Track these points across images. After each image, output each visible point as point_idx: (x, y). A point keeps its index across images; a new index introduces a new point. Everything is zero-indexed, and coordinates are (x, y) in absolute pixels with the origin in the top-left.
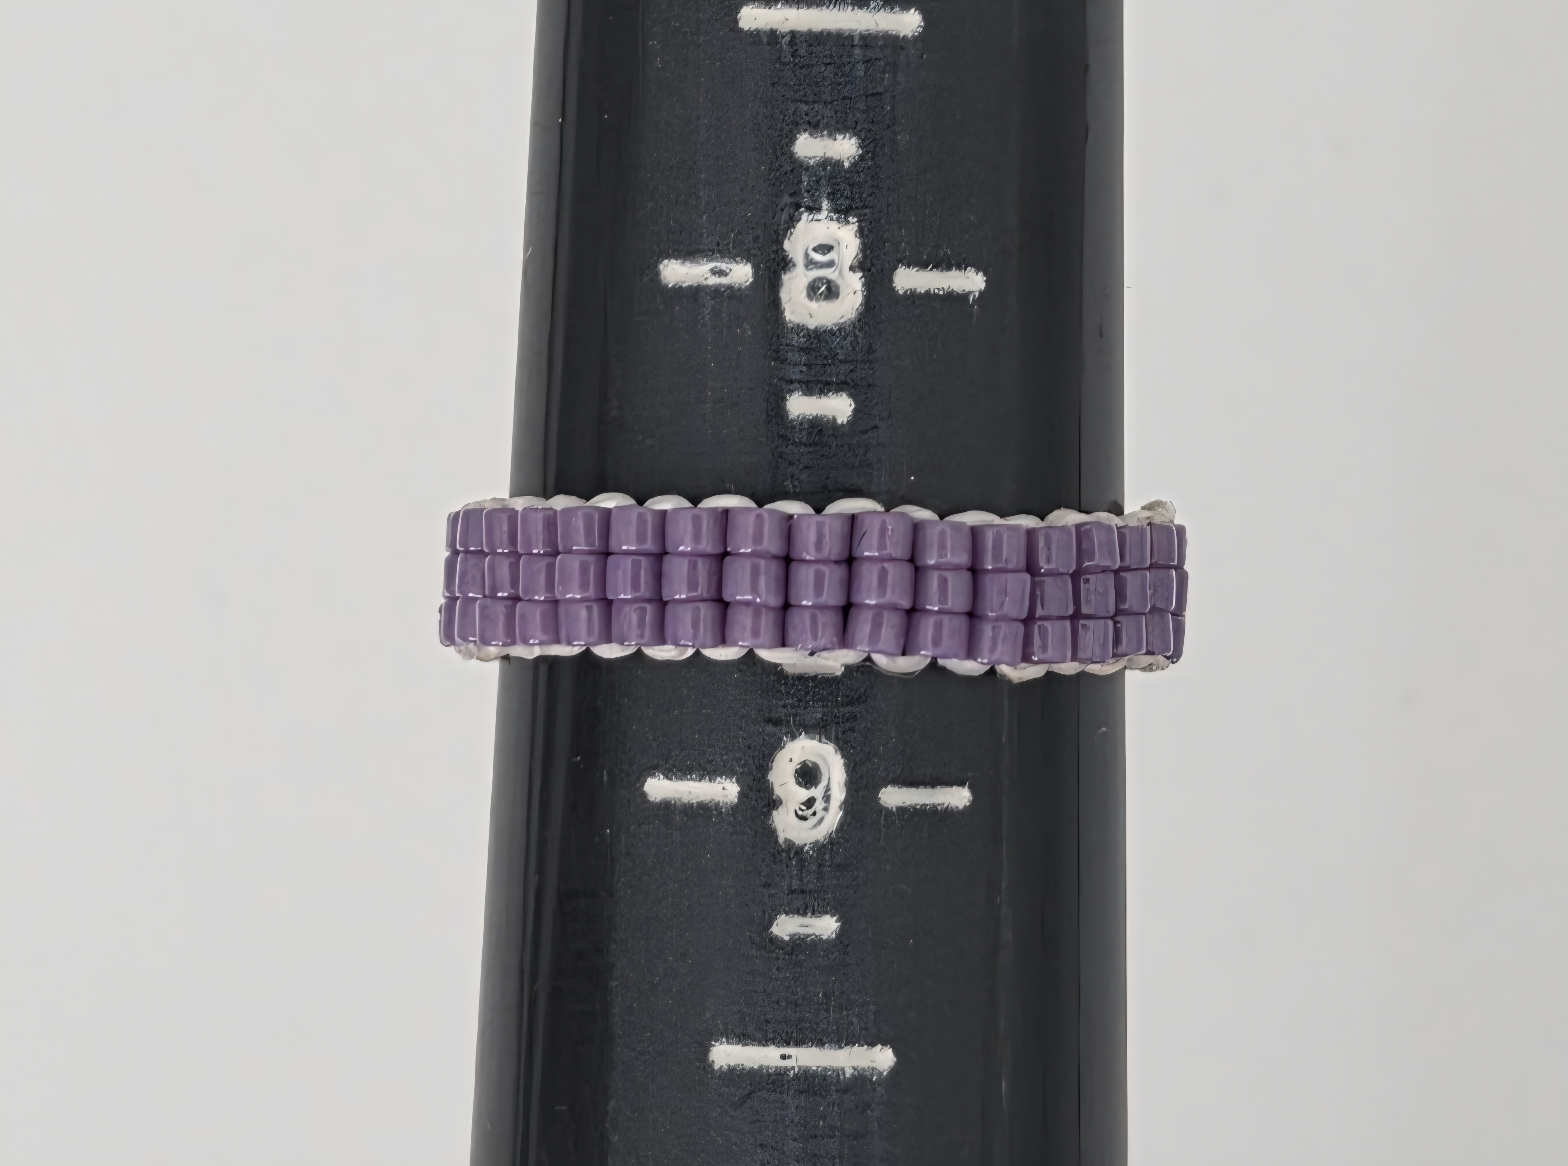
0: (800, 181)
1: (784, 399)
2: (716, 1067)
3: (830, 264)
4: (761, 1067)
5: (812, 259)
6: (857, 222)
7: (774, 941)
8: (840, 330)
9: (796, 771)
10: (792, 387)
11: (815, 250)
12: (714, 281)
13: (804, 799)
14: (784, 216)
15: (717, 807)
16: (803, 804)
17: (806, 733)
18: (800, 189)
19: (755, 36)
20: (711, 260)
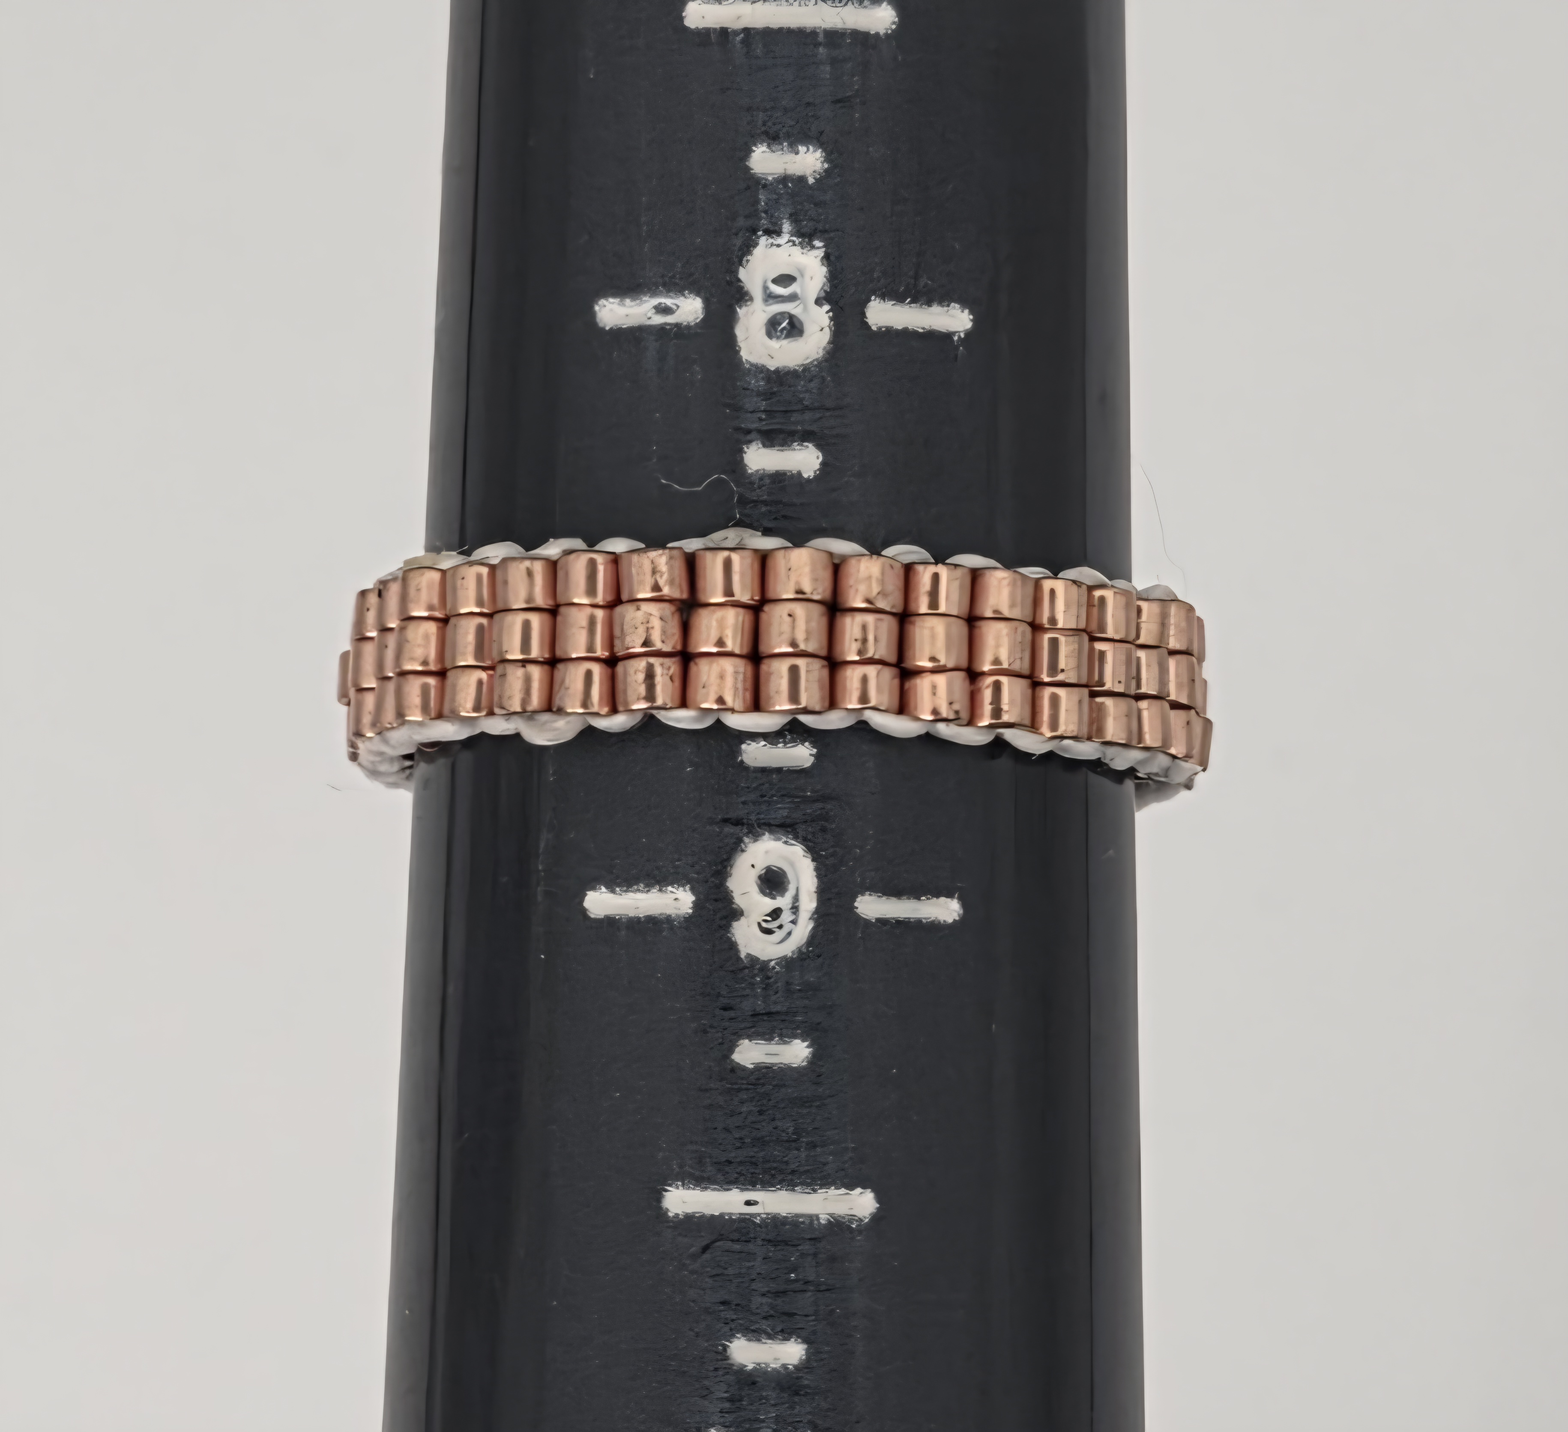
0: (757, 201)
1: (741, 451)
2: (671, 1214)
3: (793, 298)
4: (722, 1215)
5: (771, 293)
6: (824, 246)
7: (736, 1069)
8: (804, 370)
9: (760, 877)
10: (749, 437)
11: (775, 281)
12: (659, 320)
13: (769, 910)
14: (738, 242)
15: (668, 919)
16: (767, 915)
17: (771, 832)
18: (757, 210)
19: (704, 36)
20: (654, 294)
